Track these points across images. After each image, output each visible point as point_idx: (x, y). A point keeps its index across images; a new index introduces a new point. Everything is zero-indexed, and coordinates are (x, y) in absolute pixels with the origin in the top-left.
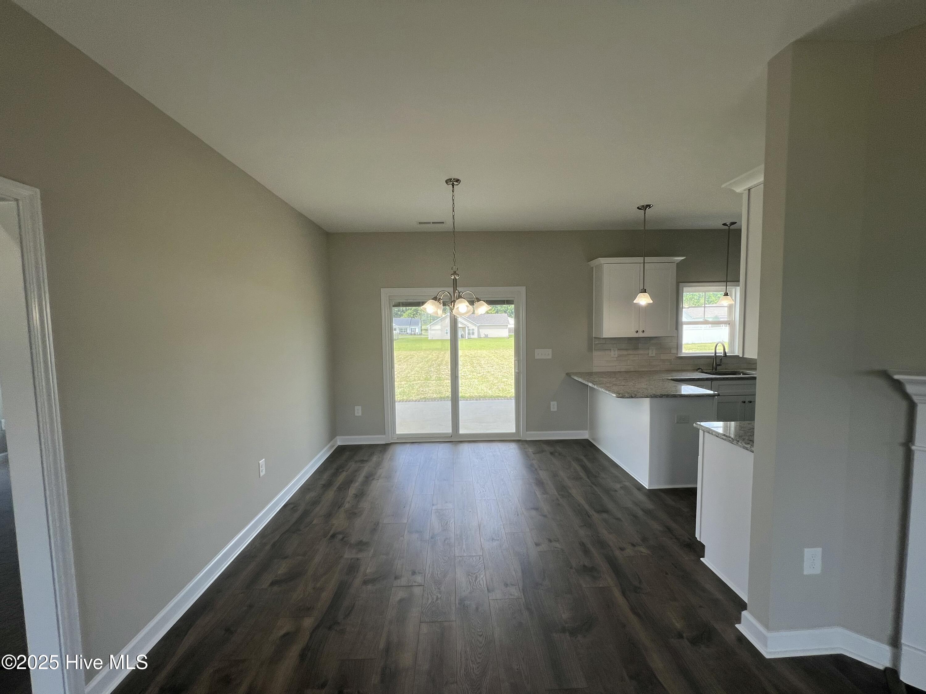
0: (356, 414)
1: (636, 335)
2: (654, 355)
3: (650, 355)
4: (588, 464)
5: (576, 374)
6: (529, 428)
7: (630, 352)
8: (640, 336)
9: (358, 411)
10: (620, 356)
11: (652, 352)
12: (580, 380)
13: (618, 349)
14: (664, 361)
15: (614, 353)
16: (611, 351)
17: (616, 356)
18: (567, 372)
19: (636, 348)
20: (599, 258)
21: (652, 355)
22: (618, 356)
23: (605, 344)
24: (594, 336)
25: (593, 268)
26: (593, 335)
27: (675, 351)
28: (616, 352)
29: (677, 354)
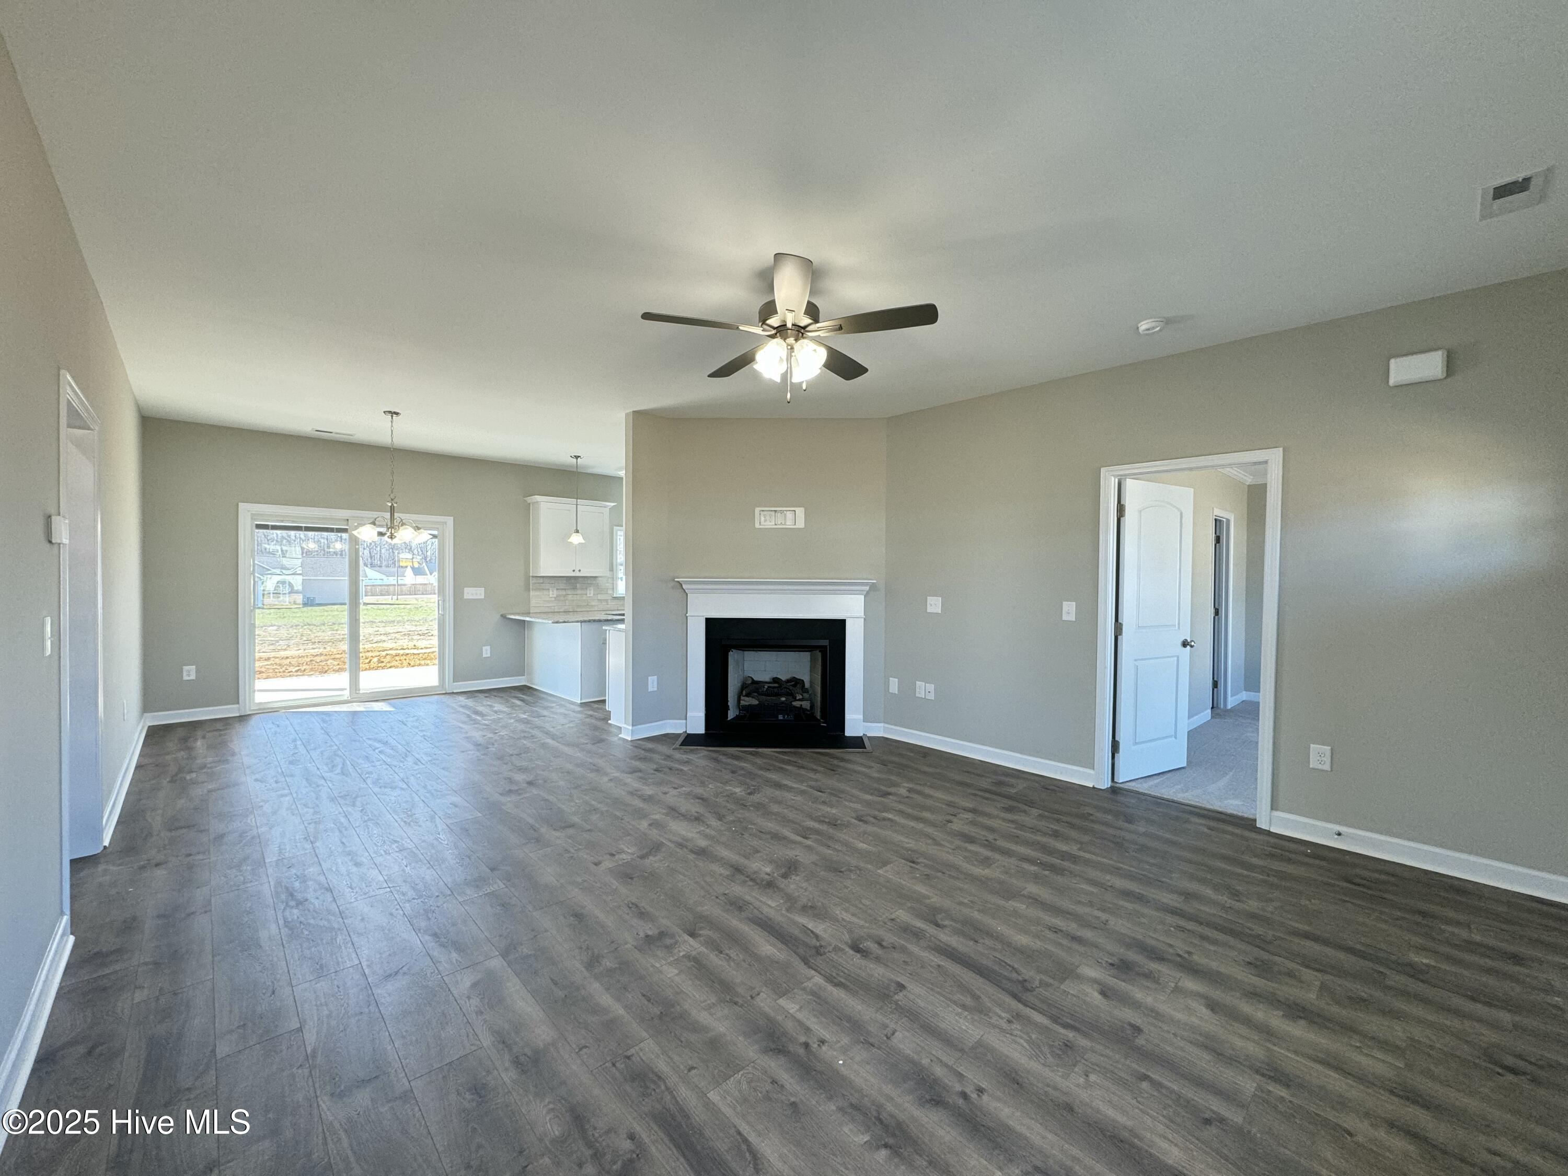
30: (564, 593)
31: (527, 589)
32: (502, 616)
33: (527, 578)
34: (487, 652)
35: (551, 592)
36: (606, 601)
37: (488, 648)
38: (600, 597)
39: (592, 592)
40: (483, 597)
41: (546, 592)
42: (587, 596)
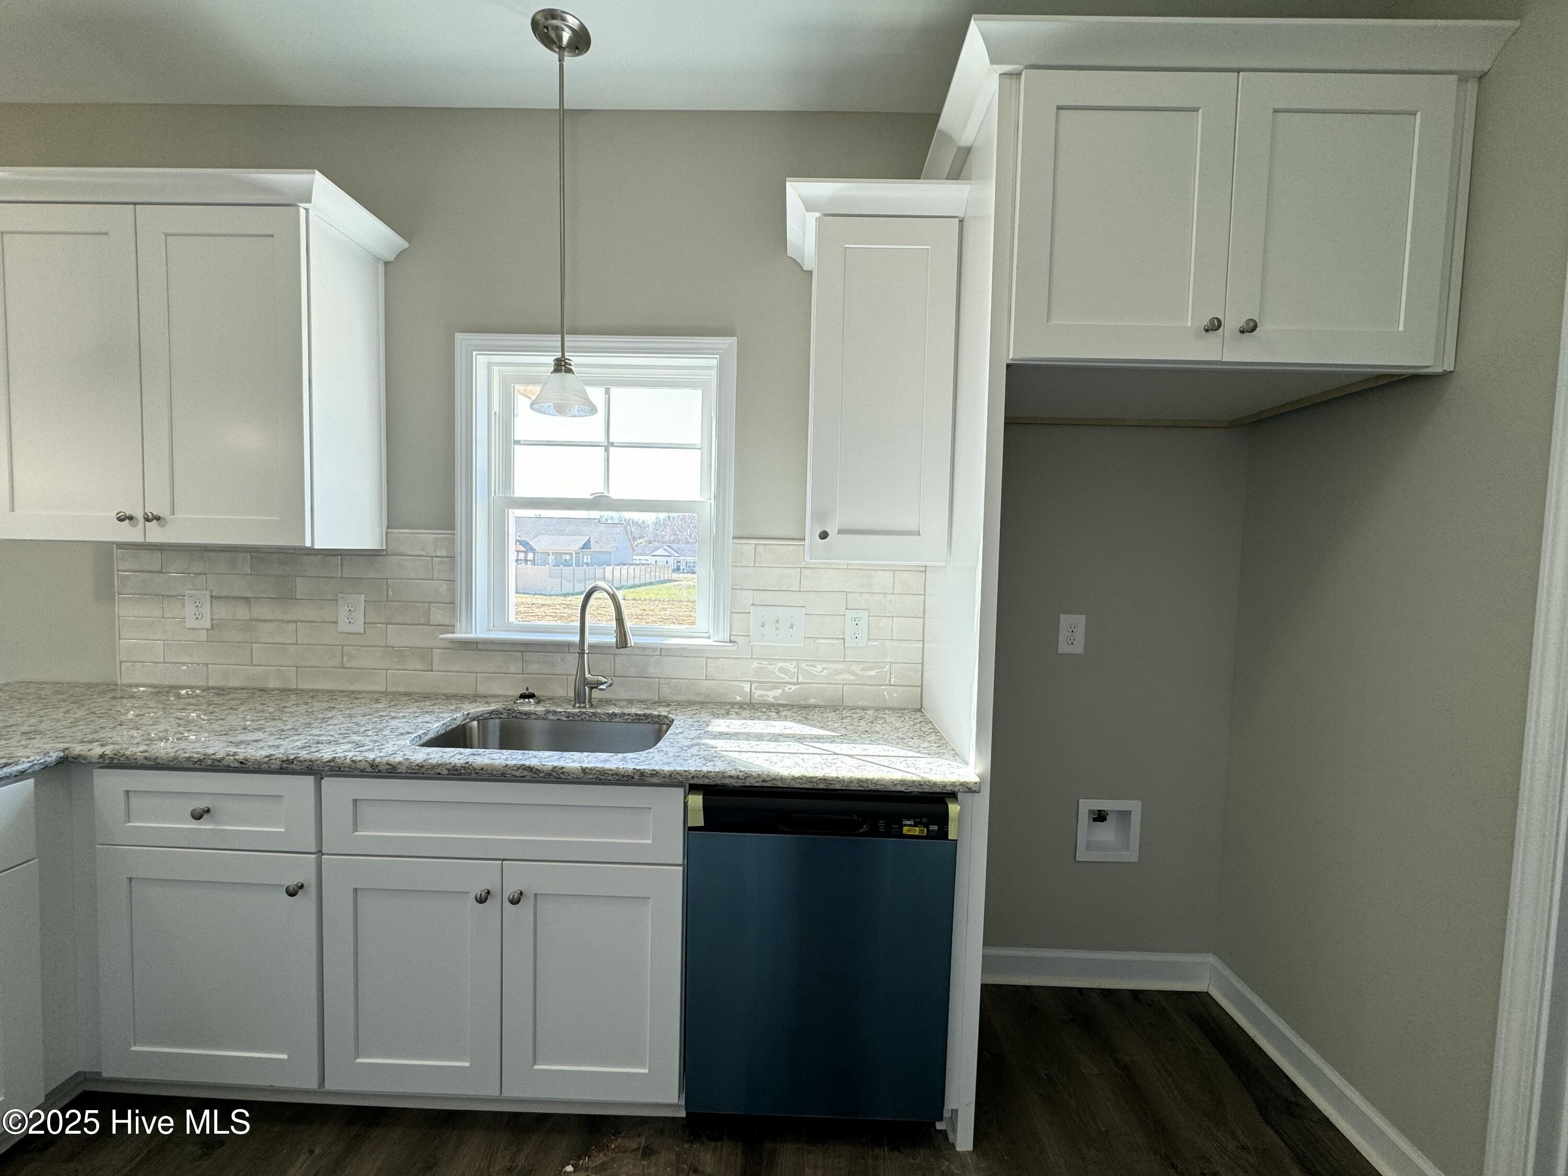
2: (359, 627)
3: (343, 626)
7: (263, 611)
10: (220, 624)
11: (351, 617)
14: (398, 653)
15: (197, 614)
16: (183, 605)
17: (207, 624)
19: (286, 596)
21: (349, 629)
22: (214, 625)
23: (161, 572)
27: (439, 616)
28: (206, 610)
29: (453, 628)
30: (242, 613)
35: (190, 611)
36: (424, 654)
38: (397, 637)
39: (359, 614)
41: (168, 608)
42: (340, 630)
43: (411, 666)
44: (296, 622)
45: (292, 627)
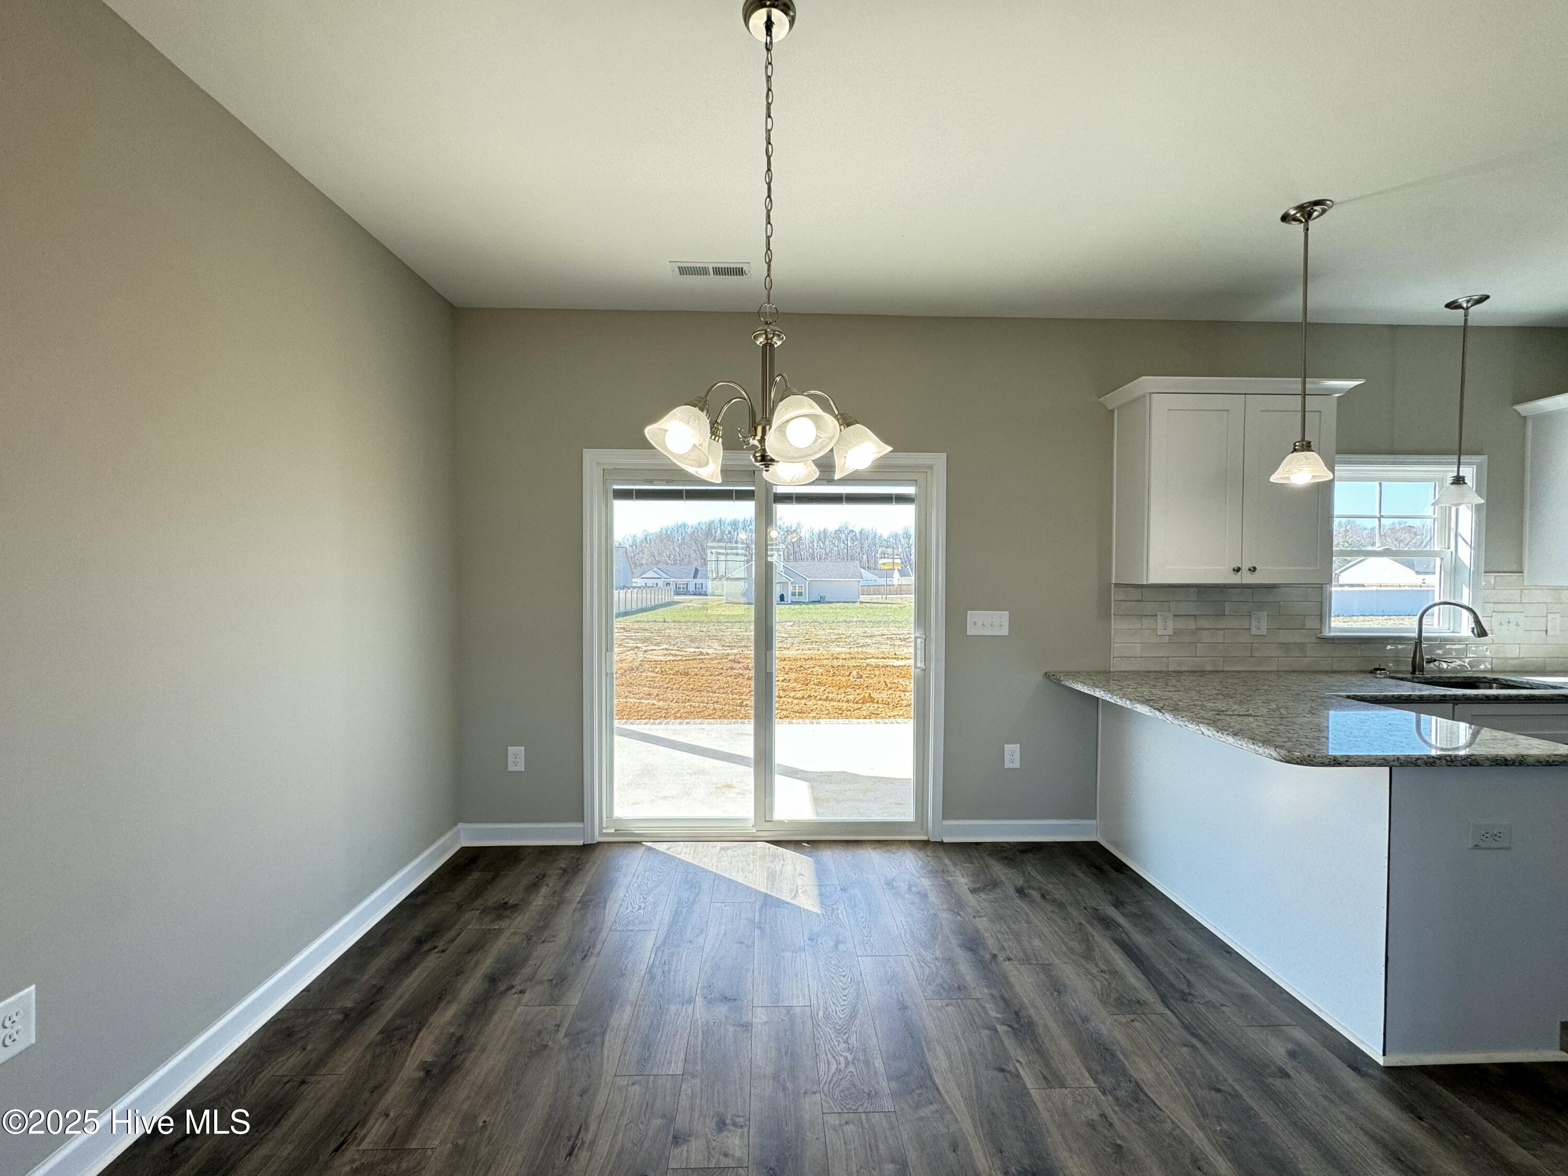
0: (511, 768)
1: (1235, 579)
2: (1264, 631)
3: (1254, 631)
4: (1139, 938)
5: (1076, 675)
6: (949, 810)
7: (1204, 623)
8: (1245, 581)
9: (517, 760)
10: (1177, 632)
11: (1261, 625)
12: (1085, 690)
13: (1175, 616)
14: (1285, 647)
15: (1165, 626)
16: (1156, 621)
17: (1170, 631)
18: (1050, 668)
19: (1219, 614)
20: (1144, 377)
21: (1259, 633)
22: (1174, 633)
23: (1141, 601)
24: (1114, 582)
25: (1112, 411)
26: (1111, 580)
27: (1311, 623)
28: (1170, 624)
29: (1321, 631)
30: (1192, 625)
31: (1105, 614)
32: (1047, 675)
33: (1105, 589)
34: (1012, 755)
35: (1160, 624)
36: (1301, 647)
37: (1016, 748)
38: (1285, 637)
39: (1264, 624)
40: (1005, 632)
41: (1146, 623)
42: (1253, 633)
43: (1295, 654)
44: (1223, 629)
45: (1222, 632)
